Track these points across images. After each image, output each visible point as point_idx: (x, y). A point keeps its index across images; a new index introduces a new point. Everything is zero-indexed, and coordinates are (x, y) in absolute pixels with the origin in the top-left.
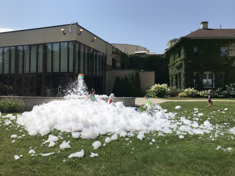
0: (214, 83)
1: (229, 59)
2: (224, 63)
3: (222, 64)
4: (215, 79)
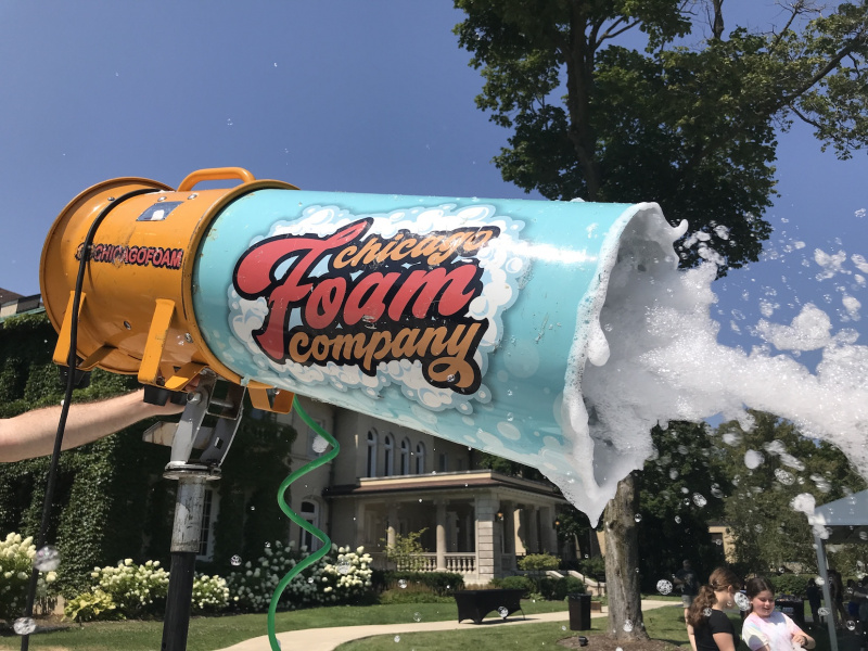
0: (211, 538)
1: (279, 435)
2: (263, 450)
3: (256, 450)
4: (219, 517)
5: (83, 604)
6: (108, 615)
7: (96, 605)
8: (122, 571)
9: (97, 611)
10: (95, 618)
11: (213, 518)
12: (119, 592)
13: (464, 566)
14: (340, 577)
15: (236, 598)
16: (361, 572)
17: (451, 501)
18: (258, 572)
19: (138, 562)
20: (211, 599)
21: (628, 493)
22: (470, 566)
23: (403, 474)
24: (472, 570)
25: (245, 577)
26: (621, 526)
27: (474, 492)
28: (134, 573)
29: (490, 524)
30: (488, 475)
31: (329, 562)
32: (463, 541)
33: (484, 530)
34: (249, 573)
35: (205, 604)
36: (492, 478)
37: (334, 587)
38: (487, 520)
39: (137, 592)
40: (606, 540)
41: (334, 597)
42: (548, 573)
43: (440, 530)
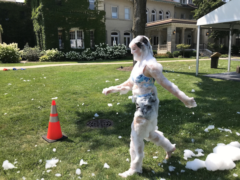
3: (91, 19)
14: (114, 52)
16: (121, 51)
17: (163, 29)
19: (54, 49)
20: (73, 57)
27: (167, 26)
33: (169, 37)
36: (172, 20)
41: (113, 57)
43: (159, 38)
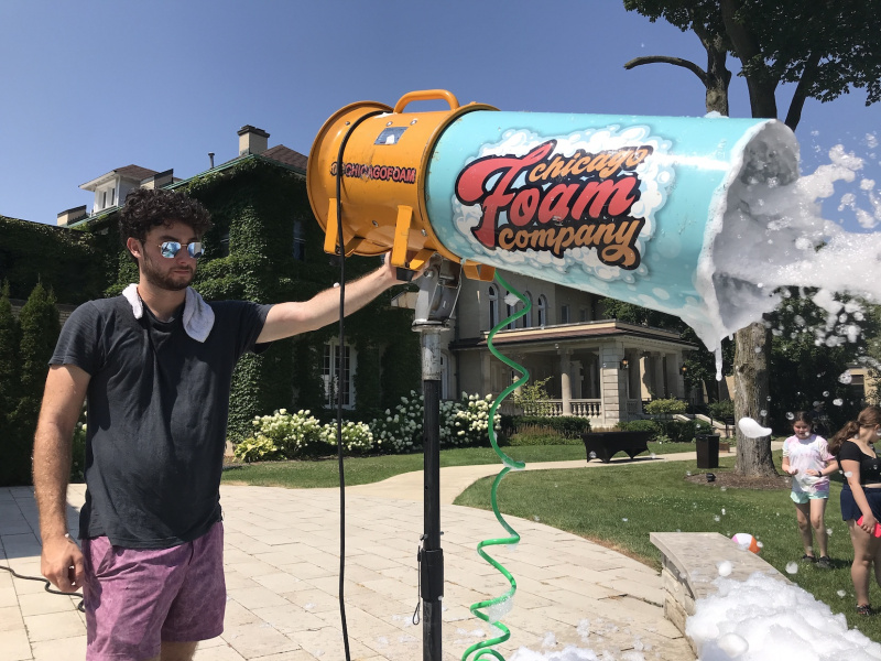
0: (352, 389)
4: (357, 370)
5: (250, 447)
6: (271, 456)
7: (261, 448)
8: (278, 419)
9: (262, 453)
10: (261, 459)
11: (353, 371)
12: (279, 437)
13: (590, 411)
14: (472, 422)
15: (380, 442)
17: (575, 350)
18: (397, 418)
19: (291, 411)
20: (357, 442)
21: (760, 337)
22: (595, 411)
23: (525, 326)
24: (598, 414)
25: (386, 422)
26: (751, 370)
27: (598, 342)
28: (289, 420)
29: (615, 371)
30: (613, 325)
31: (460, 409)
32: (588, 388)
33: (609, 378)
34: (389, 419)
35: (353, 446)
36: (616, 328)
37: (467, 431)
38: (612, 367)
39: (294, 437)
40: (736, 383)
41: (467, 439)
42: (675, 416)
43: (565, 378)
